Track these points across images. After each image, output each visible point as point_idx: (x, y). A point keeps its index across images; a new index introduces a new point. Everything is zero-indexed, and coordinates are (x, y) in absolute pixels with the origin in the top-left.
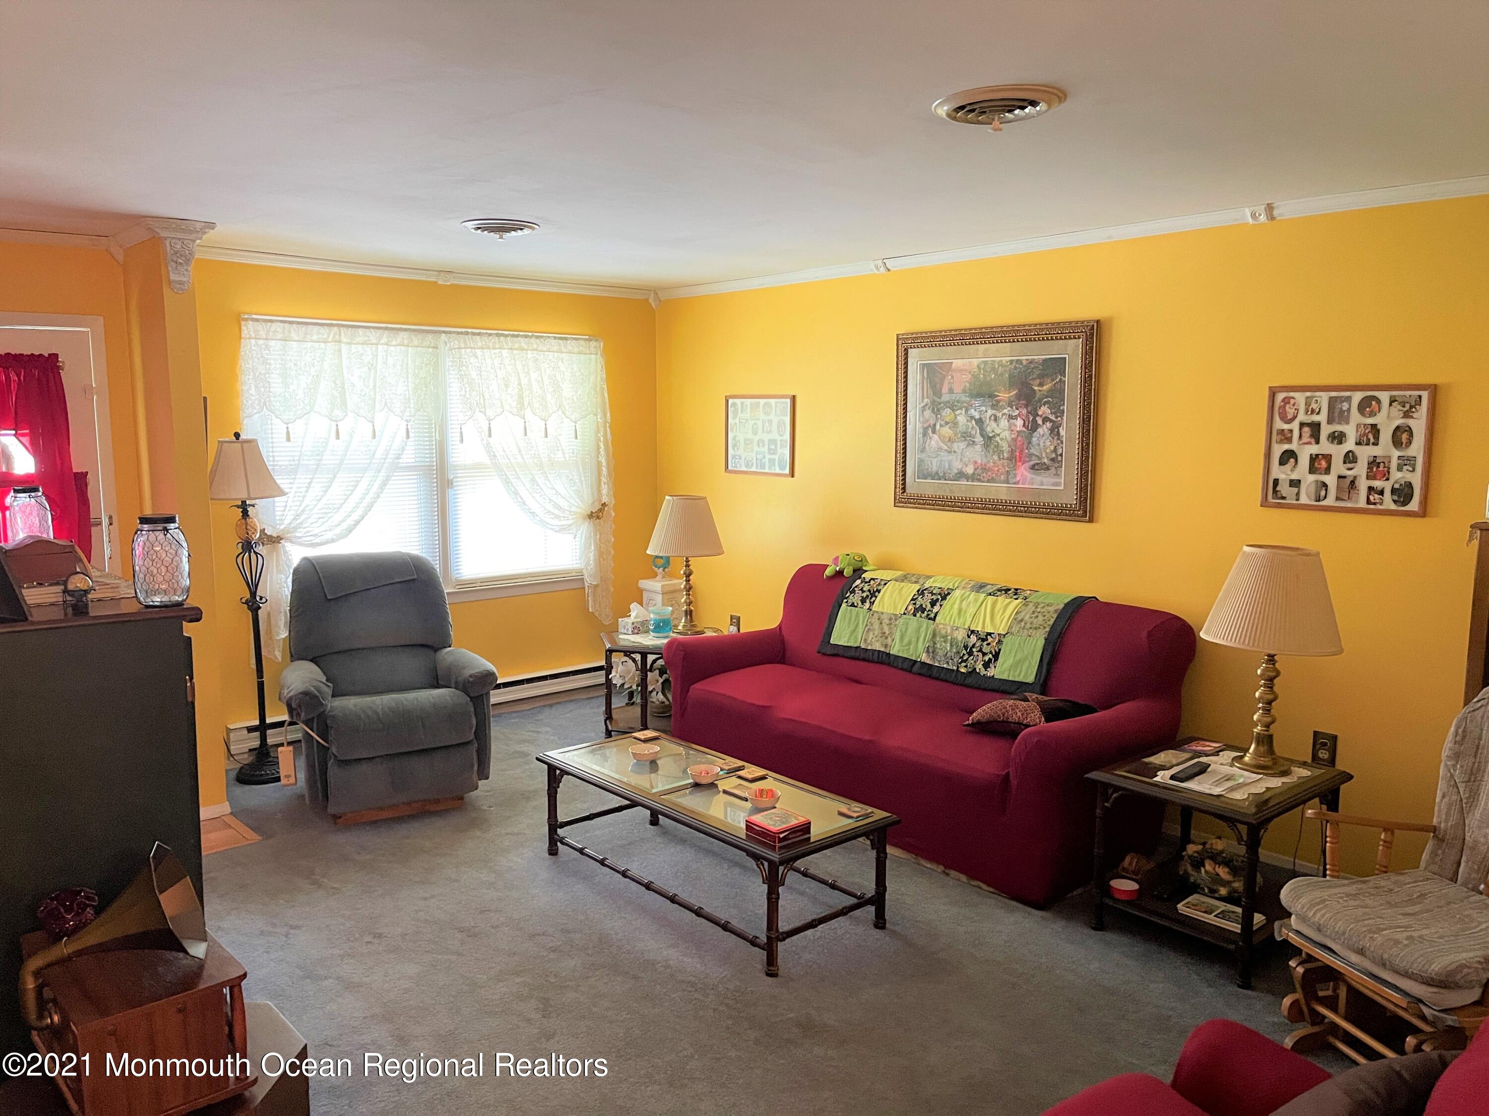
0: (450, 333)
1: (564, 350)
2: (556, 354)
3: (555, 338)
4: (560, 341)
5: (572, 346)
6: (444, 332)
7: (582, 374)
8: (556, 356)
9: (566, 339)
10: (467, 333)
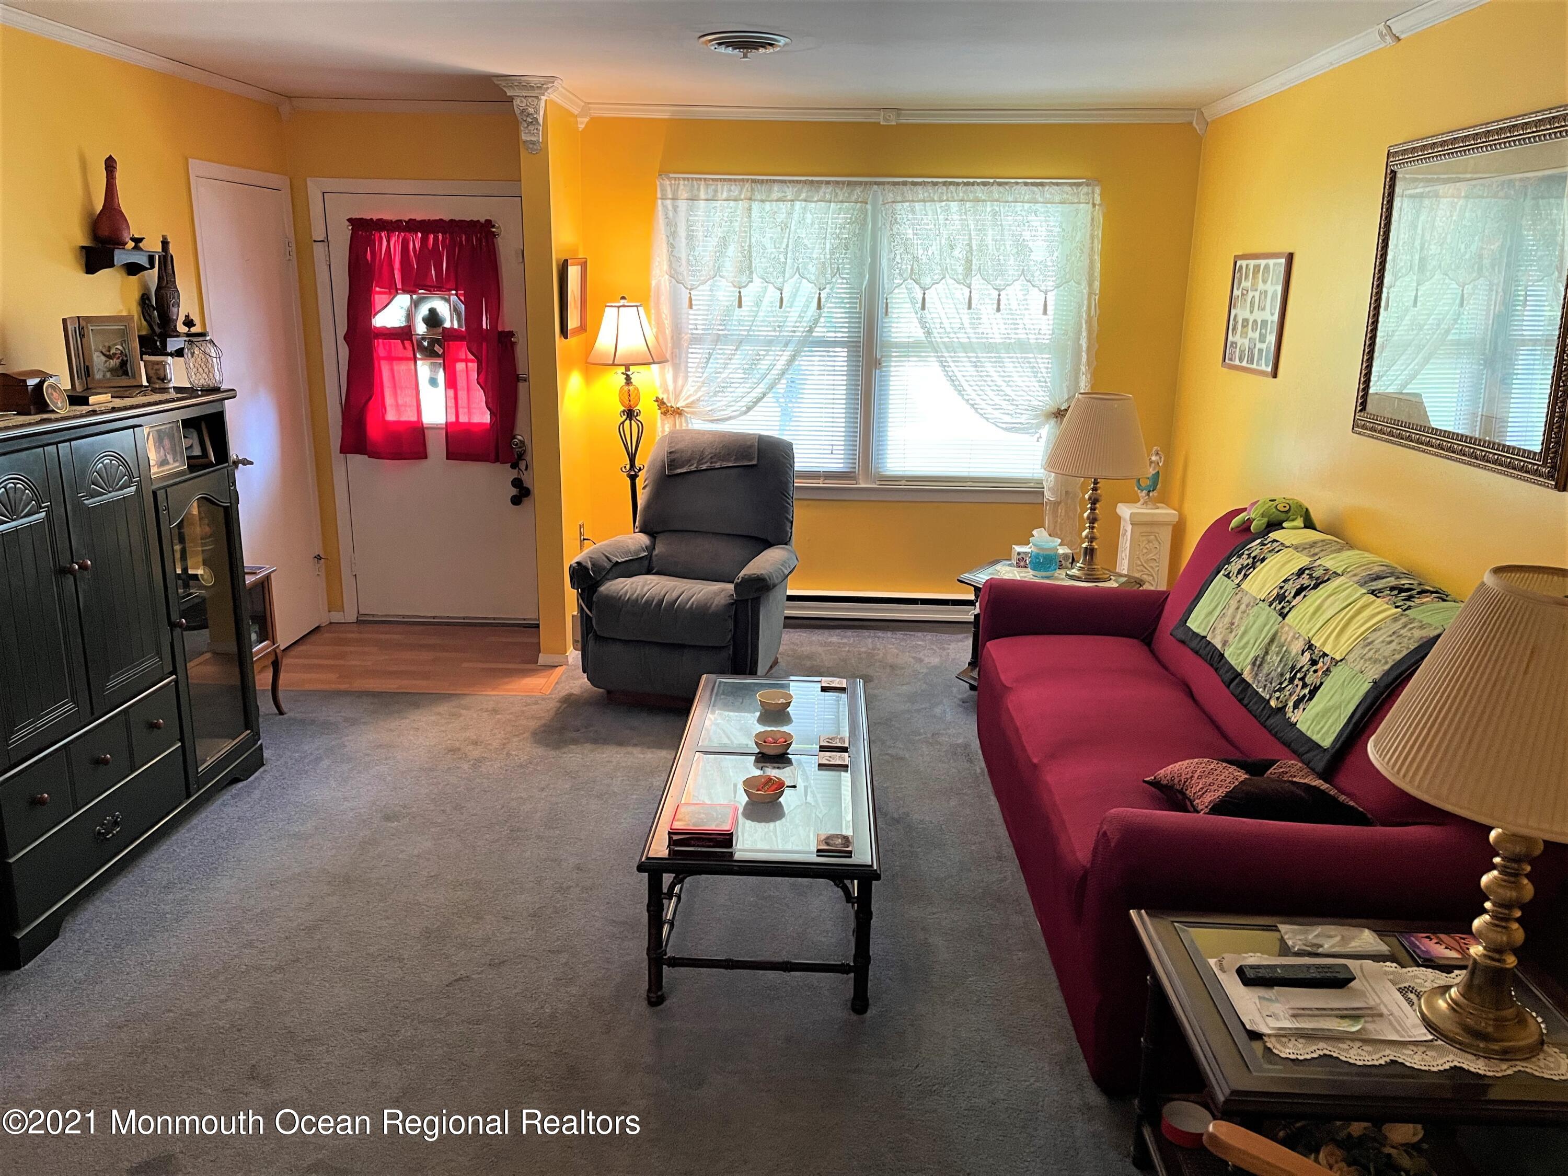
0: (883, 183)
1: (1041, 199)
2: (1027, 206)
3: (1026, 184)
4: (1035, 189)
5: (1051, 194)
6: (876, 183)
7: (1064, 230)
8: (1026, 208)
9: (1042, 184)
10: (905, 183)
